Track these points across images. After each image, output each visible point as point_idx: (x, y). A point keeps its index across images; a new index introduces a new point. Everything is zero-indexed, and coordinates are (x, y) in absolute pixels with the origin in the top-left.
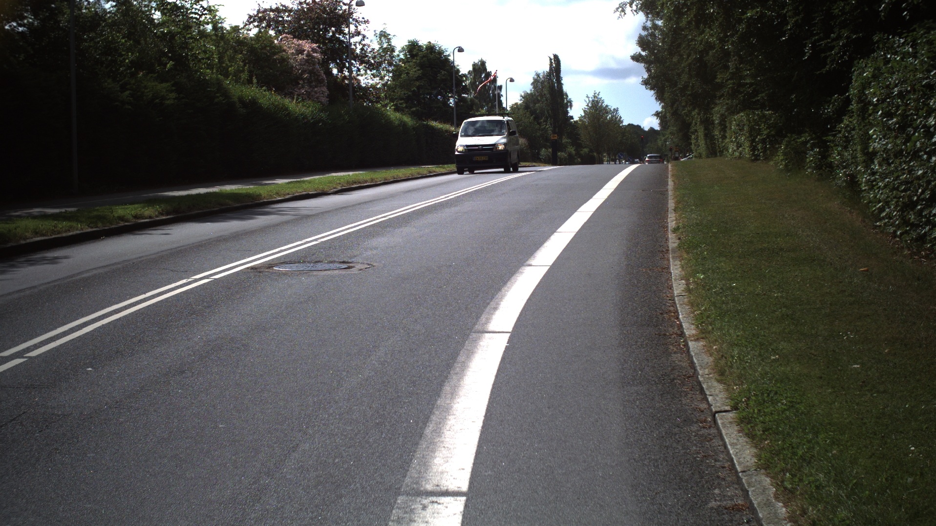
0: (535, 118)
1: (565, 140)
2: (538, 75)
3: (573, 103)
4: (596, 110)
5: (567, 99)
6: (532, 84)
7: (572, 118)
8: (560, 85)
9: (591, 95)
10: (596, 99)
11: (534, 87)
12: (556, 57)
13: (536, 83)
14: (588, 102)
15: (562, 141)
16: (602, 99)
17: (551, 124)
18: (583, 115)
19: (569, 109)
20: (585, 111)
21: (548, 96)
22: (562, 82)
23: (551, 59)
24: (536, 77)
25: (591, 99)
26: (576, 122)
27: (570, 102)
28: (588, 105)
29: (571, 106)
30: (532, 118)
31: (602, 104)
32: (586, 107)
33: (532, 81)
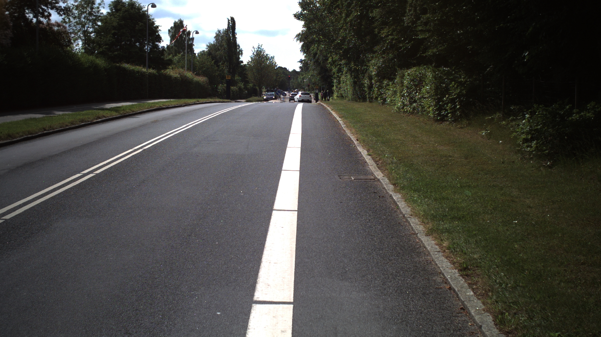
0: (215, 63)
1: (237, 78)
2: (219, 31)
3: (243, 52)
4: (259, 58)
5: (239, 49)
6: (215, 37)
7: (242, 62)
8: (235, 38)
9: (256, 47)
10: (260, 50)
11: (216, 40)
12: (232, 19)
13: (218, 36)
14: (254, 51)
15: (234, 78)
16: (264, 50)
17: (227, 66)
18: (250, 60)
19: (240, 56)
20: (251, 58)
21: (226, 46)
22: (236, 36)
23: (229, 20)
24: (218, 32)
25: (256, 50)
26: (245, 65)
27: (241, 51)
28: (253, 54)
29: (242, 54)
30: (213, 62)
31: (263, 54)
32: (253, 55)
33: (215, 35)
